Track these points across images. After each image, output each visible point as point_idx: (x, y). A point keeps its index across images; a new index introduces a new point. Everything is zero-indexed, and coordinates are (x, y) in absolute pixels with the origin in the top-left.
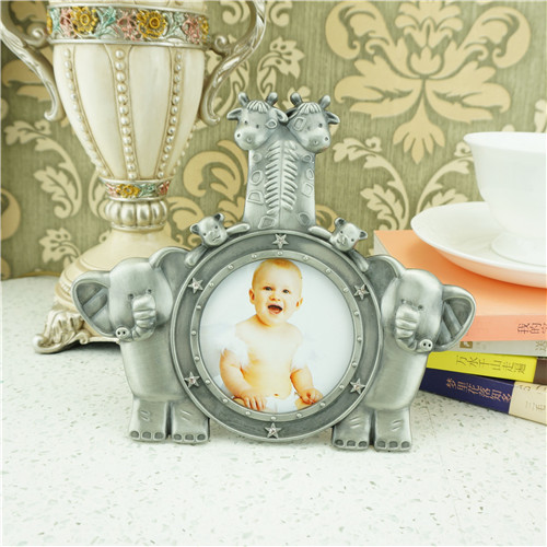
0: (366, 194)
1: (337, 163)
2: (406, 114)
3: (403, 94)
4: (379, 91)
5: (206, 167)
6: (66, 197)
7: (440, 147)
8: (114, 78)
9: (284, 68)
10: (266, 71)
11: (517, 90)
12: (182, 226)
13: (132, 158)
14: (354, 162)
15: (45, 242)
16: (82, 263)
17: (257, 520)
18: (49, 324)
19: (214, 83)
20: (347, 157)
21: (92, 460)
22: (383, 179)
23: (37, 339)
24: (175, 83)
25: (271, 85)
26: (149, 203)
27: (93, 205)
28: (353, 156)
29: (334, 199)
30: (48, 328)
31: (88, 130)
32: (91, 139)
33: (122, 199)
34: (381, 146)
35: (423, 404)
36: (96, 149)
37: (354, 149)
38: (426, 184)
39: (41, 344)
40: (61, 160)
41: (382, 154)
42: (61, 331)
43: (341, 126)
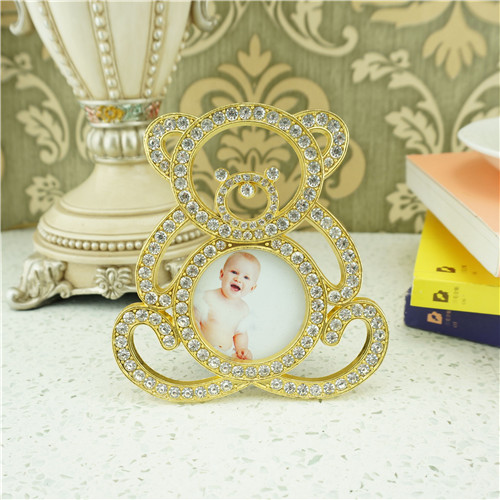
0: (393, 118)
1: (356, 86)
2: (438, 19)
5: (205, 97)
6: (53, 139)
7: (481, 59)
13: (112, 71)
14: (377, 82)
15: (32, 191)
16: (63, 205)
18: (24, 275)
20: (367, 78)
21: (62, 438)
22: (412, 100)
23: (11, 293)
26: (136, 129)
27: (82, 147)
28: (377, 74)
29: (354, 126)
30: (24, 281)
31: (58, 40)
33: (104, 124)
34: (411, 60)
35: (486, 361)
36: (70, 63)
37: (376, 66)
38: (463, 101)
39: (16, 300)
40: (45, 98)
41: (411, 70)
42: (38, 283)
43: (359, 41)
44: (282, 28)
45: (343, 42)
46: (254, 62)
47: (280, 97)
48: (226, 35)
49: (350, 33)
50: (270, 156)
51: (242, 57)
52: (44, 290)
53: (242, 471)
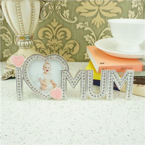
0: (85, 37)
1: (77, 29)
2: (95, 15)
3: (94, 10)
4: (87, 10)
5: (43, 31)
6: (8, 41)
7: (104, 24)
8: (17, 9)
9: (62, 5)
10: (58, 6)
11: (123, 8)
12: (38, 47)
13: (23, 29)
14: (81, 29)
15: (4, 53)
17: (54, 118)
18: (4, 73)
19: (43, 9)
20: (80, 27)
21: (14, 105)
22: (89, 33)
23: (1, 76)
24: (32, 10)
25: (59, 9)
26: (28, 41)
27: (15, 43)
28: (81, 27)
29: (77, 39)
30: (4, 74)
32: (12, 25)
33: (21, 40)
34: (89, 24)
36: (14, 28)
37: (81, 25)
38: (100, 34)
39: (2, 78)
40: (7, 31)
41: (89, 26)
42: (7, 74)
43: (78, 20)
44: (61, 17)
45: (74, 20)
46: (54, 24)
47: (60, 32)
48: (48, 18)
49: (76, 18)
50: (58, 45)
51: (52, 23)
52: (9, 76)
53: (49, 110)
